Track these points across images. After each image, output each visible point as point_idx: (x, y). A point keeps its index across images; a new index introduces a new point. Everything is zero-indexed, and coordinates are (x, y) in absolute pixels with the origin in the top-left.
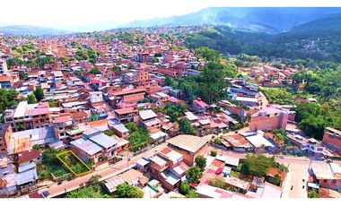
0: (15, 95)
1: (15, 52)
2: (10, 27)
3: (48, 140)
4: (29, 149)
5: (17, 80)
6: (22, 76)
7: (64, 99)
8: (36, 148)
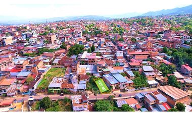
0: (83, 47)
1: (86, 28)
2: (86, 16)
3: (93, 72)
4: (85, 74)
5: (85, 41)
6: (87, 39)
7: (103, 53)
8: (88, 74)
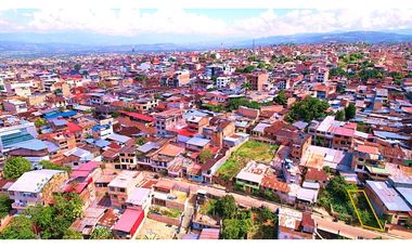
0: (326, 107)
1: (341, 62)
3: (342, 167)
4: (320, 168)
5: (333, 92)
6: (340, 89)
7: (378, 126)
8: (326, 169)
